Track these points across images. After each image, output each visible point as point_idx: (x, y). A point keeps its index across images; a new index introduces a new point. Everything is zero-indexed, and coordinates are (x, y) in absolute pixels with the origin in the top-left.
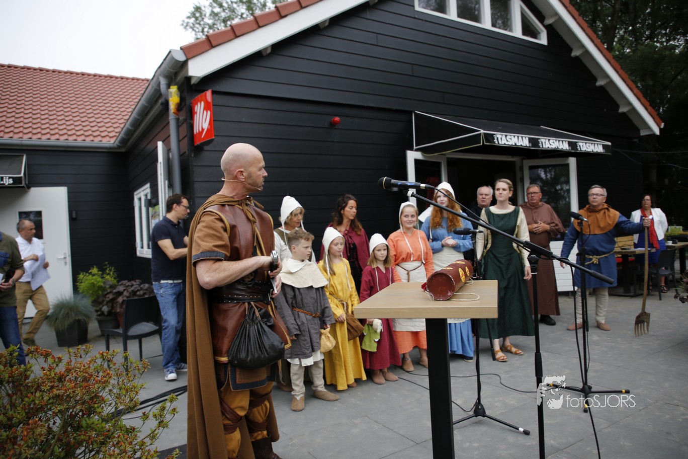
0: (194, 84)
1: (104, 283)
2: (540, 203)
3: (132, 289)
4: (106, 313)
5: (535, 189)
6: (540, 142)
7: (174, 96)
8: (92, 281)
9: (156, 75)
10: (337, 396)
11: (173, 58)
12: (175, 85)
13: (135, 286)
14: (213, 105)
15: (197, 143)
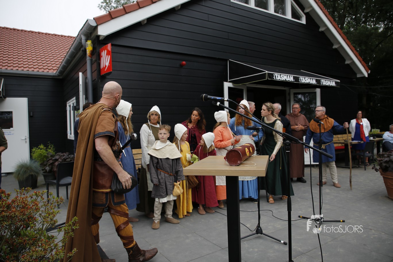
0: (101, 40)
1: (48, 154)
2: (299, 114)
3: (64, 157)
4: (48, 171)
5: (297, 106)
6: (300, 79)
7: (90, 47)
8: (40, 152)
9: (79, 34)
10: (179, 221)
11: (89, 24)
12: (90, 40)
13: (65, 156)
14: (112, 52)
15: (102, 74)
